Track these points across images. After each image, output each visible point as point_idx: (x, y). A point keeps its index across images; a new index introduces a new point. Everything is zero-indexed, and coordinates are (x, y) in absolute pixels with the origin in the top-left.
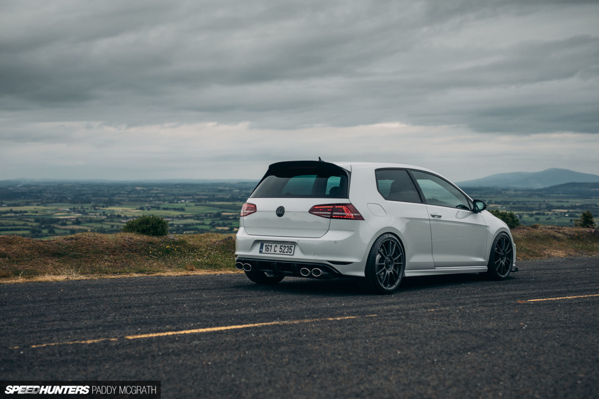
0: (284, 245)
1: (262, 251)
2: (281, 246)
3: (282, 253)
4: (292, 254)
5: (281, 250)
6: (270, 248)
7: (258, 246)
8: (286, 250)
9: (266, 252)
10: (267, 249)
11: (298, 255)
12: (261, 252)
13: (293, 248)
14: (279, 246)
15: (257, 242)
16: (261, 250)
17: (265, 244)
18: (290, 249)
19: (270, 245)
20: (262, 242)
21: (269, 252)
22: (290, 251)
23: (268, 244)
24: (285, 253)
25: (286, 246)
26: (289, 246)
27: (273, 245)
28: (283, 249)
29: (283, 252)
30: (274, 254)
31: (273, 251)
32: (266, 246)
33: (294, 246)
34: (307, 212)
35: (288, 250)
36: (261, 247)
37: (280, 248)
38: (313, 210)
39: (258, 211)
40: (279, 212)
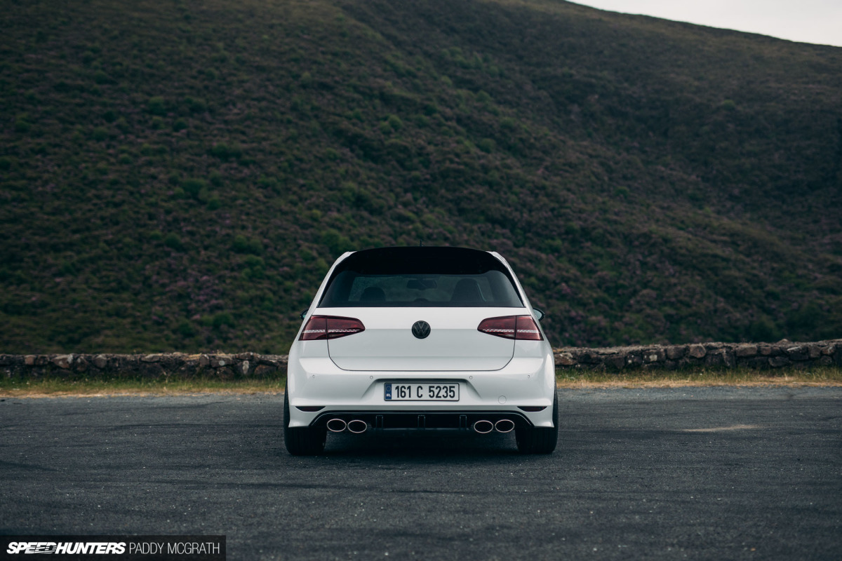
0: (436, 385)
1: (391, 398)
2: (430, 387)
3: (434, 398)
4: (456, 398)
5: (432, 394)
6: (407, 391)
7: (380, 389)
8: (443, 393)
9: (400, 398)
10: (401, 393)
11: (466, 400)
12: (388, 399)
13: (456, 390)
14: (426, 387)
15: (379, 381)
16: (388, 395)
17: (394, 386)
18: (450, 391)
19: (407, 386)
20: (388, 383)
21: (407, 398)
22: (452, 394)
23: (400, 385)
24: (443, 399)
25: (442, 386)
26: (448, 386)
27: (414, 387)
28: (436, 391)
29: (437, 397)
30: (419, 401)
31: (414, 396)
32: (397, 388)
33: (456, 386)
34: (474, 330)
35: (446, 392)
36: (388, 390)
37: (430, 391)
38: (485, 326)
39: (369, 330)
40: (421, 330)
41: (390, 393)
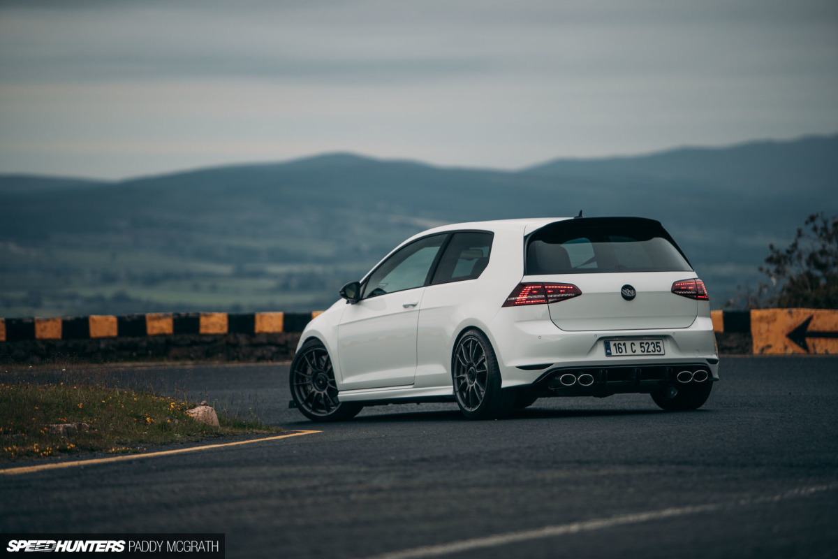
0: (645, 342)
1: (611, 354)
2: (641, 343)
3: (646, 353)
4: (662, 352)
5: (643, 349)
6: (623, 348)
7: (601, 348)
8: (651, 348)
9: (619, 354)
10: (619, 349)
11: (670, 354)
12: (609, 354)
13: (661, 345)
14: (637, 343)
15: (601, 339)
16: (608, 351)
17: (612, 344)
18: (657, 346)
19: (622, 342)
20: (606, 341)
21: (624, 353)
22: (658, 349)
23: (617, 343)
24: (652, 353)
25: (650, 342)
26: (655, 342)
27: (628, 344)
28: (646, 347)
29: (648, 351)
30: (633, 355)
31: (629, 352)
32: (615, 345)
33: (661, 341)
34: (668, 292)
35: (654, 347)
36: (607, 347)
37: (641, 347)
38: (677, 289)
39: (585, 294)
40: (628, 293)
41: (610, 349)
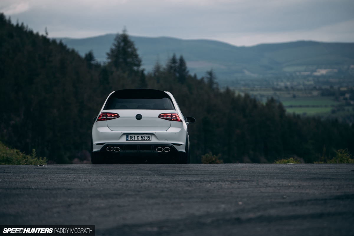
0: (143, 136)
2: (141, 136)
3: (143, 140)
4: (150, 140)
5: (142, 138)
6: (134, 138)
7: (124, 137)
8: (146, 138)
9: (131, 140)
10: (132, 138)
11: (154, 140)
12: (127, 140)
13: (150, 137)
14: (140, 136)
15: (124, 134)
16: (127, 139)
17: (129, 136)
18: (148, 138)
19: (134, 136)
20: (127, 135)
21: (134, 140)
22: (149, 138)
23: (131, 136)
24: (146, 140)
25: (145, 136)
26: (148, 136)
27: (136, 136)
28: (144, 138)
29: (144, 139)
30: (138, 141)
31: (136, 139)
32: (130, 136)
33: (150, 136)
34: (157, 117)
35: (147, 138)
36: (127, 137)
37: (141, 137)
38: (161, 116)
39: (121, 117)
40: (139, 117)
41: (128, 138)
